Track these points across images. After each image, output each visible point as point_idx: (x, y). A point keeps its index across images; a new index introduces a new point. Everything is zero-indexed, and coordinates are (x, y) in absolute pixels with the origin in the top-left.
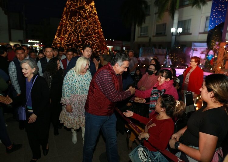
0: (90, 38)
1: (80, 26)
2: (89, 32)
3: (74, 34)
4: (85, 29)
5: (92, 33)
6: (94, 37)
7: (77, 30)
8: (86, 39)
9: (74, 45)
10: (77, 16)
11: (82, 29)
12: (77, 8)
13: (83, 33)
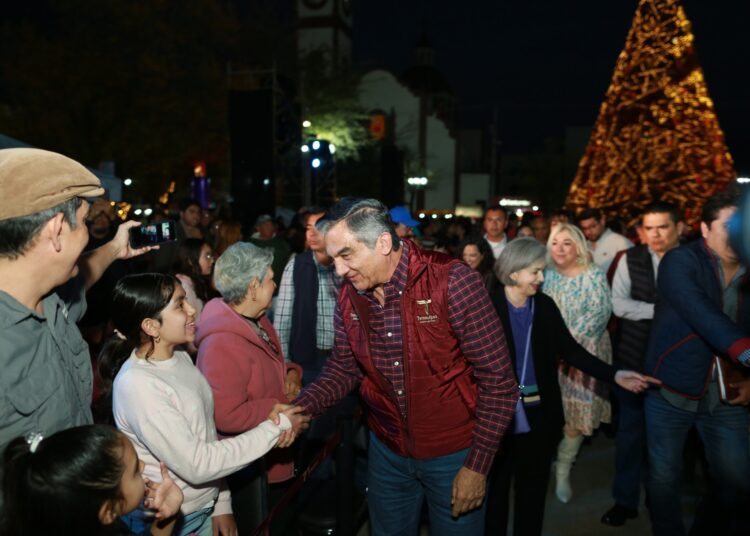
0: (678, 185)
1: (647, 150)
3: (627, 175)
4: (663, 157)
5: (689, 168)
6: (693, 181)
7: (638, 164)
8: (667, 189)
10: (638, 124)
11: (653, 160)
12: (639, 101)
13: (655, 170)
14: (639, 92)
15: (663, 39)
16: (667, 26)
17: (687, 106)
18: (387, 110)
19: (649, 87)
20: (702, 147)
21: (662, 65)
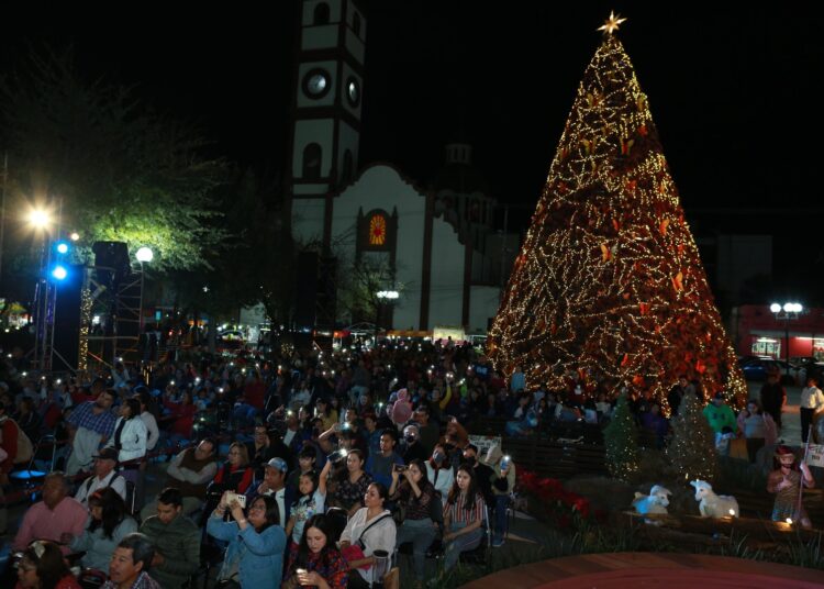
0: (614, 318)
1: (576, 265)
2: (616, 289)
3: (548, 300)
4: (595, 276)
5: (632, 293)
6: (636, 312)
7: (562, 283)
8: (597, 322)
9: (543, 347)
10: (567, 227)
11: (584, 279)
12: (571, 197)
13: (584, 293)
14: (572, 185)
15: (606, 114)
16: (612, 98)
17: (635, 203)
18: (390, 211)
19: (585, 178)
20: (653, 263)
21: (602, 149)
